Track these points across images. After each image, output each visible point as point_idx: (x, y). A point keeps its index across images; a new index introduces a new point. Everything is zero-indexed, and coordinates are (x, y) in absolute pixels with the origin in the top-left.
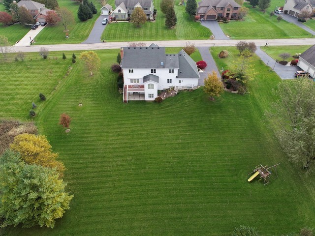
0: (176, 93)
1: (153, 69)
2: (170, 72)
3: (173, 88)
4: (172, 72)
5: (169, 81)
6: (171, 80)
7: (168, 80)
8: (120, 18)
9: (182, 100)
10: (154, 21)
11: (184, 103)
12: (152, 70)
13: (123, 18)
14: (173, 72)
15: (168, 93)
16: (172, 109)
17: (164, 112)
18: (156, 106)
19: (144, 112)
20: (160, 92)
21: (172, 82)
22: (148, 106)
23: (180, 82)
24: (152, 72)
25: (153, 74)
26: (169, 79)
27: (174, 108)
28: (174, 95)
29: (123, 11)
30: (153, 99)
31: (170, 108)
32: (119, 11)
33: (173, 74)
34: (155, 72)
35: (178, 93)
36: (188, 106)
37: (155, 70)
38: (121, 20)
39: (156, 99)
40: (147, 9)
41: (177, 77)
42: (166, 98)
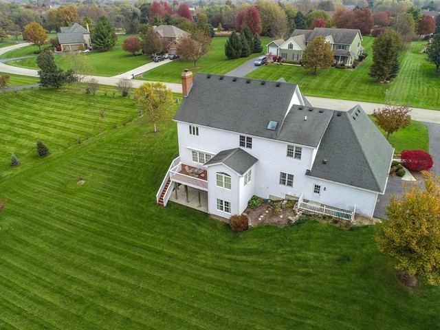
0: (293, 219)
1: (246, 136)
2: (290, 154)
3: (292, 202)
4: (295, 153)
5: (287, 179)
6: (291, 177)
7: (283, 175)
8: (289, 58)
9: (301, 246)
10: (352, 70)
11: (298, 259)
12: (242, 138)
13: (295, 60)
14: (298, 155)
15: (274, 214)
16: (254, 264)
17: (227, 265)
18: (223, 240)
19: (178, 247)
20: (255, 203)
21: (294, 184)
22: (203, 230)
23: (317, 189)
24: (242, 144)
25: (245, 149)
26: (287, 172)
27: (261, 266)
28: (284, 222)
29: (296, 48)
30: (227, 215)
31: (250, 259)
32: (291, 46)
33: (297, 160)
34: (250, 146)
35: (298, 223)
36: (308, 275)
37: (250, 140)
38: (290, 63)
39: (235, 217)
40: (344, 47)
41: (308, 173)
42: (262, 226)
